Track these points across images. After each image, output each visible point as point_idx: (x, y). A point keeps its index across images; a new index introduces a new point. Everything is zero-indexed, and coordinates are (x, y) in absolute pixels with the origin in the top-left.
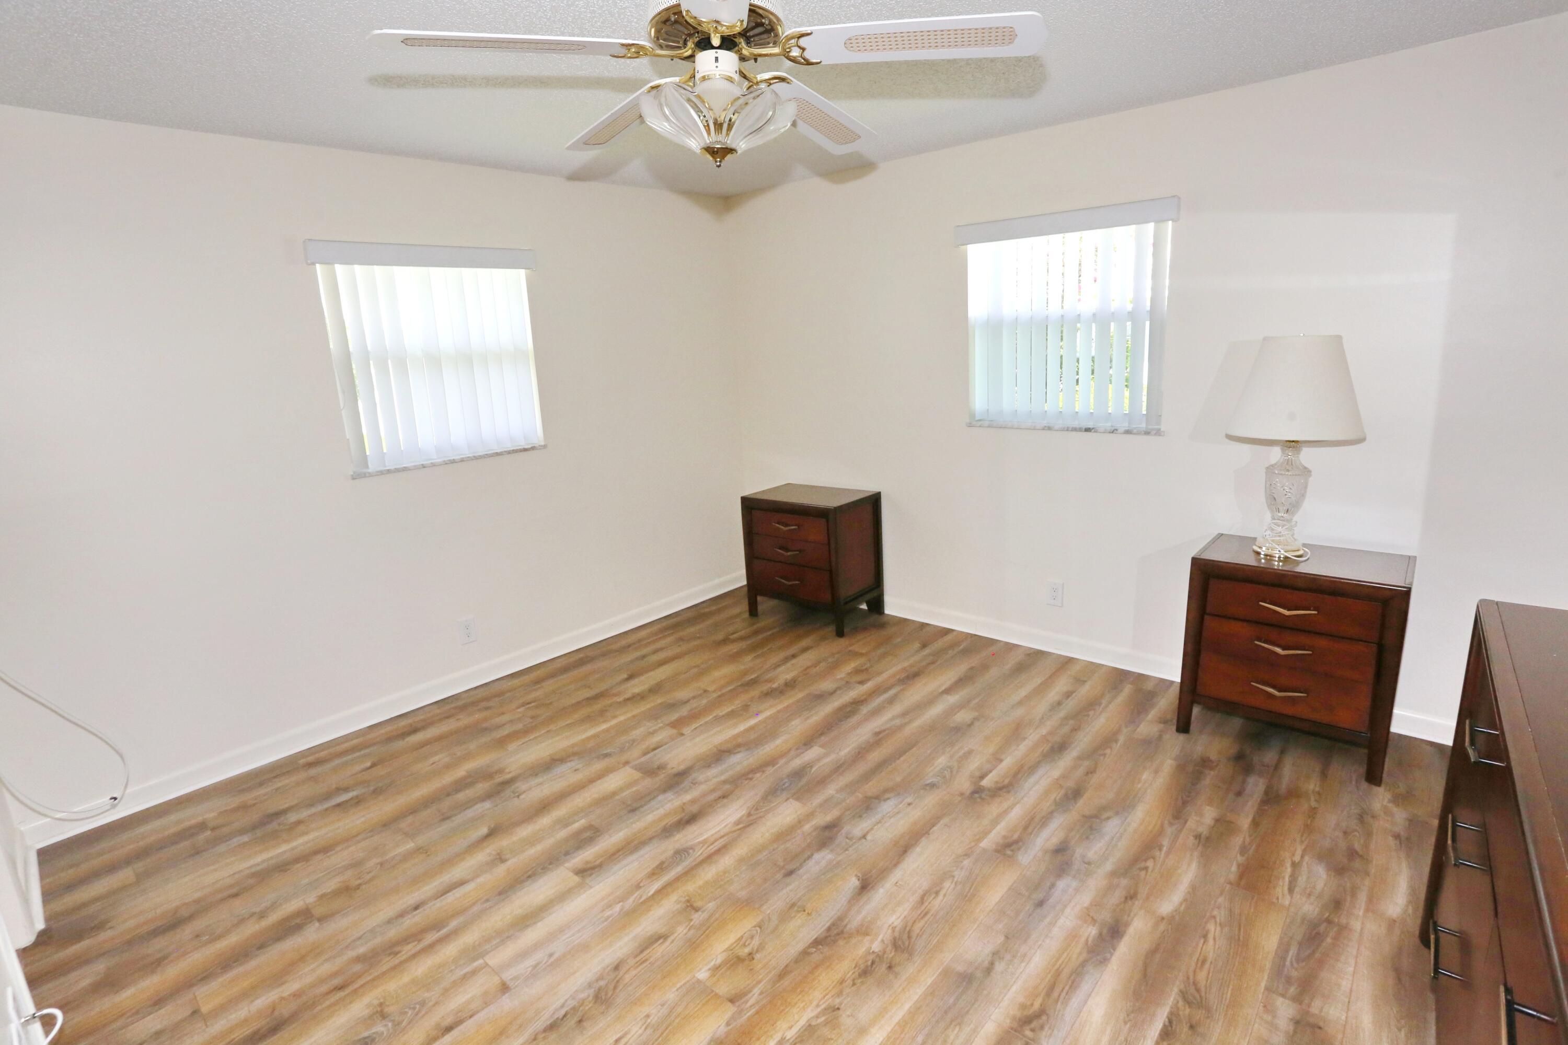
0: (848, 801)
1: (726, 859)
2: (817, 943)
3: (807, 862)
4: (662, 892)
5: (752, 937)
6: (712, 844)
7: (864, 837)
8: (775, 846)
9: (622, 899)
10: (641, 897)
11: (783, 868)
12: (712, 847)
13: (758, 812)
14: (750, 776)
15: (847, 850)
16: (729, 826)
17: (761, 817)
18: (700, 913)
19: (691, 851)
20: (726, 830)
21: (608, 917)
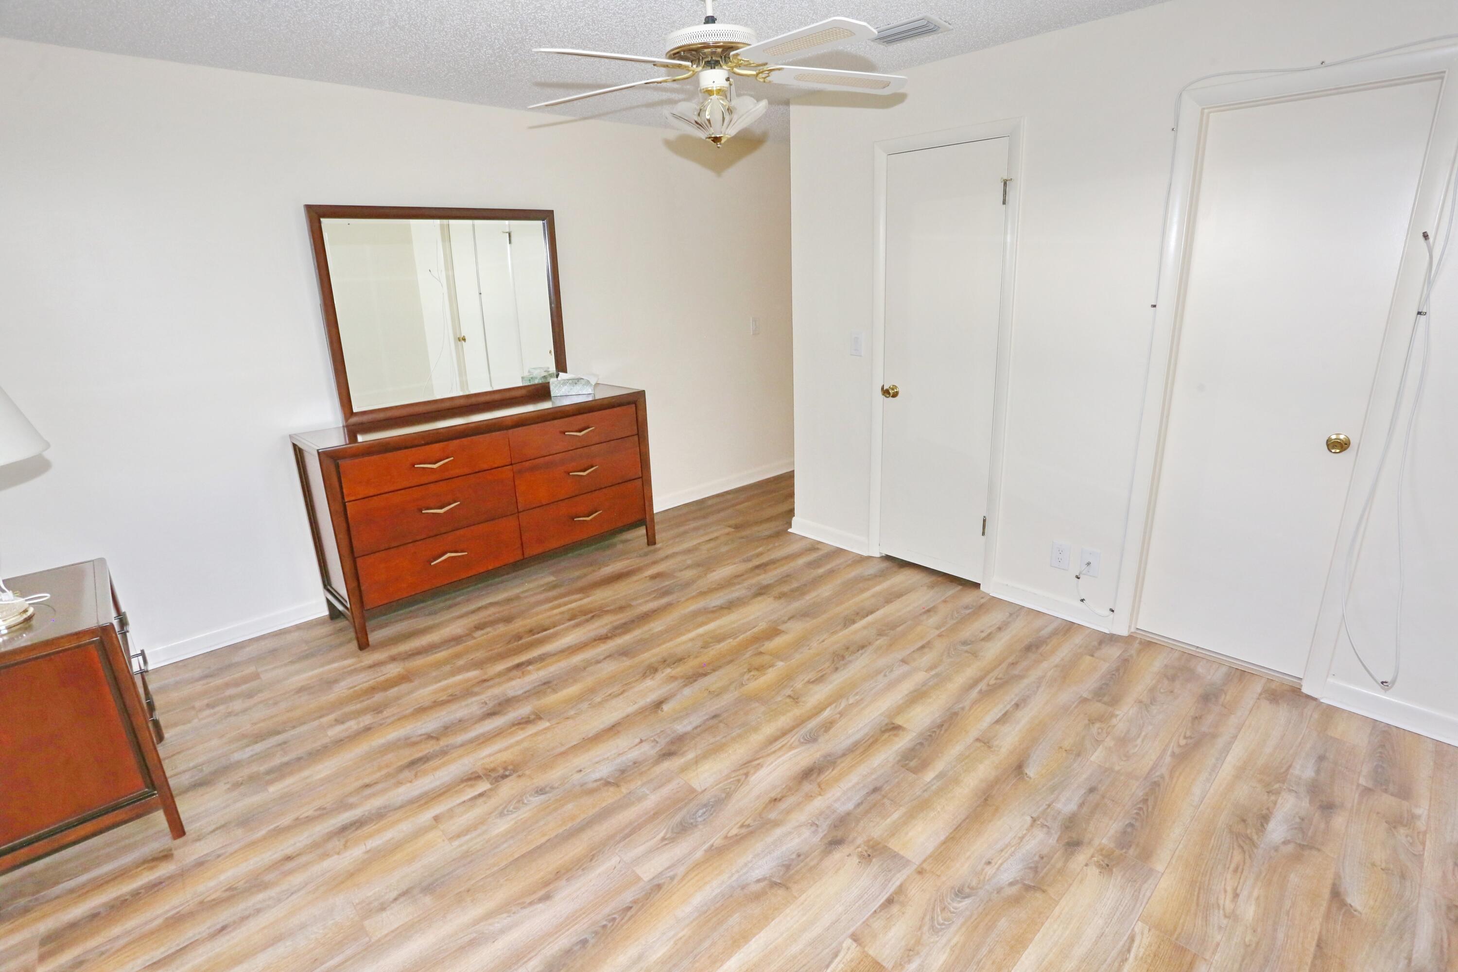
0: (639, 783)
1: (768, 732)
2: (705, 675)
3: (699, 724)
4: (819, 709)
5: (748, 679)
6: (783, 746)
7: (641, 741)
8: (724, 740)
9: (851, 706)
10: (836, 707)
11: (720, 722)
12: (784, 743)
13: (737, 778)
14: (744, 831)
15: (662, 731)
16: (768, 763)
17: (734, 771)
18: (787, 695)
19: (802, 740)
20: (771, 758)
21: (857, 694)
